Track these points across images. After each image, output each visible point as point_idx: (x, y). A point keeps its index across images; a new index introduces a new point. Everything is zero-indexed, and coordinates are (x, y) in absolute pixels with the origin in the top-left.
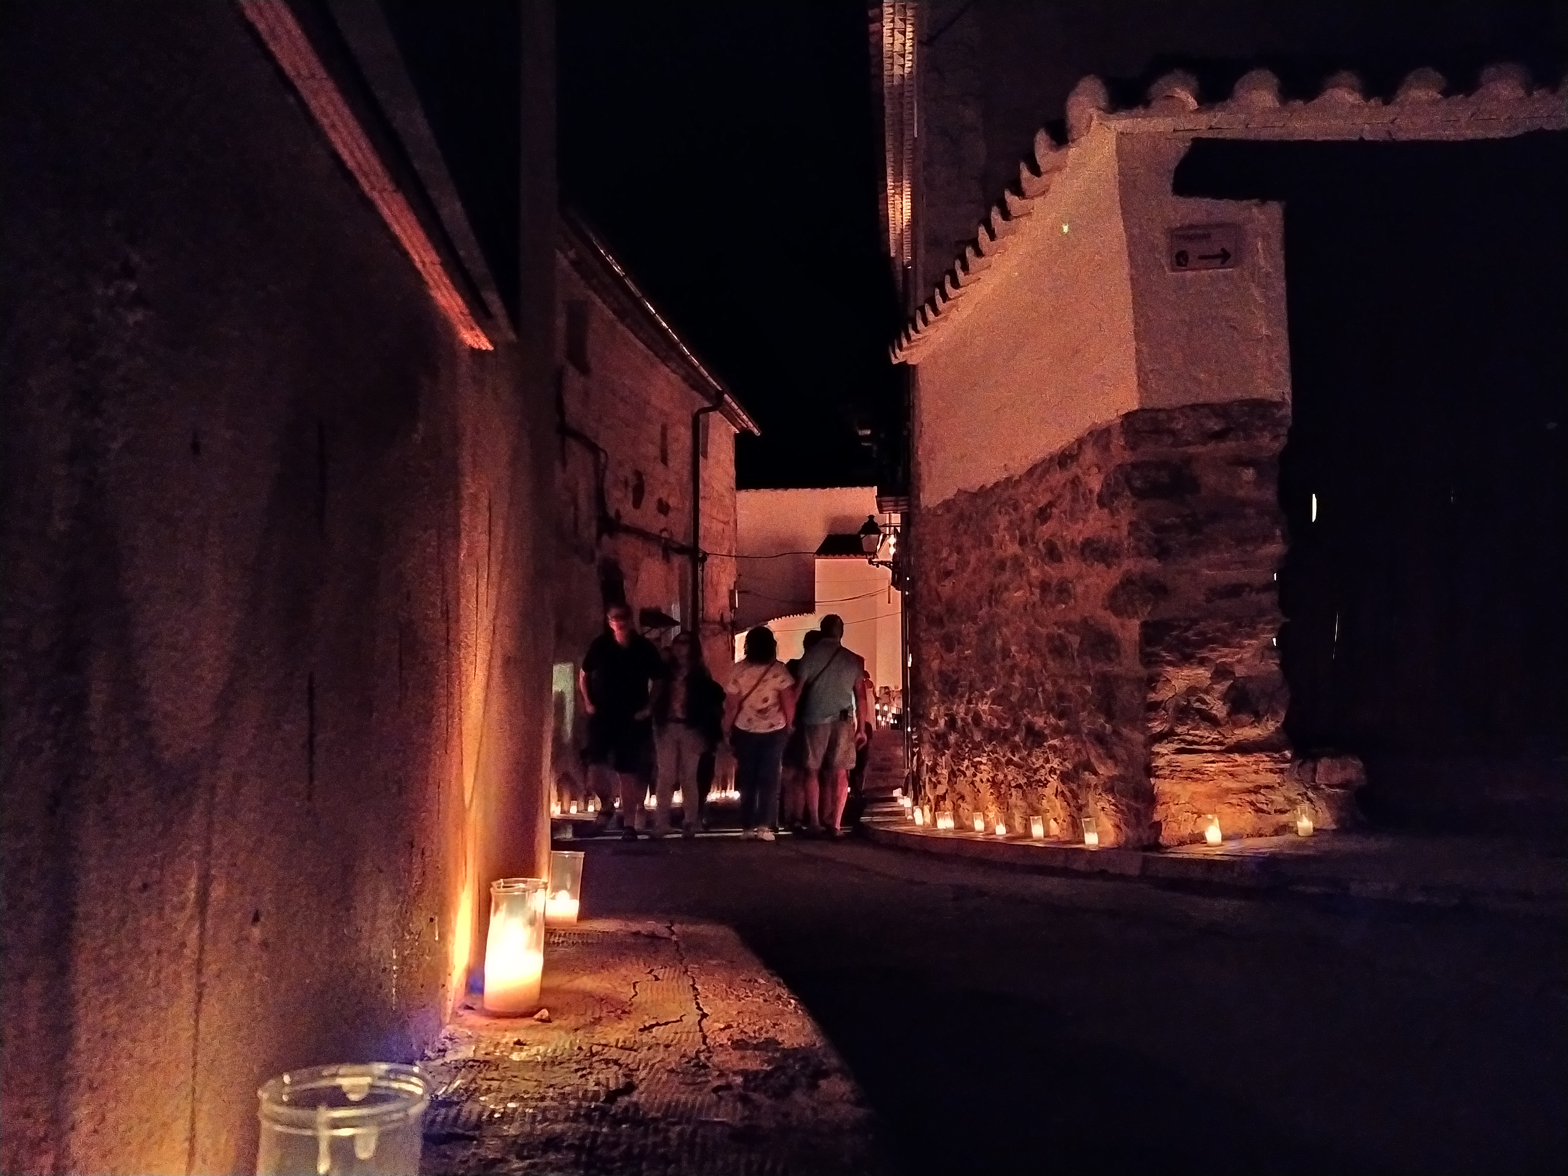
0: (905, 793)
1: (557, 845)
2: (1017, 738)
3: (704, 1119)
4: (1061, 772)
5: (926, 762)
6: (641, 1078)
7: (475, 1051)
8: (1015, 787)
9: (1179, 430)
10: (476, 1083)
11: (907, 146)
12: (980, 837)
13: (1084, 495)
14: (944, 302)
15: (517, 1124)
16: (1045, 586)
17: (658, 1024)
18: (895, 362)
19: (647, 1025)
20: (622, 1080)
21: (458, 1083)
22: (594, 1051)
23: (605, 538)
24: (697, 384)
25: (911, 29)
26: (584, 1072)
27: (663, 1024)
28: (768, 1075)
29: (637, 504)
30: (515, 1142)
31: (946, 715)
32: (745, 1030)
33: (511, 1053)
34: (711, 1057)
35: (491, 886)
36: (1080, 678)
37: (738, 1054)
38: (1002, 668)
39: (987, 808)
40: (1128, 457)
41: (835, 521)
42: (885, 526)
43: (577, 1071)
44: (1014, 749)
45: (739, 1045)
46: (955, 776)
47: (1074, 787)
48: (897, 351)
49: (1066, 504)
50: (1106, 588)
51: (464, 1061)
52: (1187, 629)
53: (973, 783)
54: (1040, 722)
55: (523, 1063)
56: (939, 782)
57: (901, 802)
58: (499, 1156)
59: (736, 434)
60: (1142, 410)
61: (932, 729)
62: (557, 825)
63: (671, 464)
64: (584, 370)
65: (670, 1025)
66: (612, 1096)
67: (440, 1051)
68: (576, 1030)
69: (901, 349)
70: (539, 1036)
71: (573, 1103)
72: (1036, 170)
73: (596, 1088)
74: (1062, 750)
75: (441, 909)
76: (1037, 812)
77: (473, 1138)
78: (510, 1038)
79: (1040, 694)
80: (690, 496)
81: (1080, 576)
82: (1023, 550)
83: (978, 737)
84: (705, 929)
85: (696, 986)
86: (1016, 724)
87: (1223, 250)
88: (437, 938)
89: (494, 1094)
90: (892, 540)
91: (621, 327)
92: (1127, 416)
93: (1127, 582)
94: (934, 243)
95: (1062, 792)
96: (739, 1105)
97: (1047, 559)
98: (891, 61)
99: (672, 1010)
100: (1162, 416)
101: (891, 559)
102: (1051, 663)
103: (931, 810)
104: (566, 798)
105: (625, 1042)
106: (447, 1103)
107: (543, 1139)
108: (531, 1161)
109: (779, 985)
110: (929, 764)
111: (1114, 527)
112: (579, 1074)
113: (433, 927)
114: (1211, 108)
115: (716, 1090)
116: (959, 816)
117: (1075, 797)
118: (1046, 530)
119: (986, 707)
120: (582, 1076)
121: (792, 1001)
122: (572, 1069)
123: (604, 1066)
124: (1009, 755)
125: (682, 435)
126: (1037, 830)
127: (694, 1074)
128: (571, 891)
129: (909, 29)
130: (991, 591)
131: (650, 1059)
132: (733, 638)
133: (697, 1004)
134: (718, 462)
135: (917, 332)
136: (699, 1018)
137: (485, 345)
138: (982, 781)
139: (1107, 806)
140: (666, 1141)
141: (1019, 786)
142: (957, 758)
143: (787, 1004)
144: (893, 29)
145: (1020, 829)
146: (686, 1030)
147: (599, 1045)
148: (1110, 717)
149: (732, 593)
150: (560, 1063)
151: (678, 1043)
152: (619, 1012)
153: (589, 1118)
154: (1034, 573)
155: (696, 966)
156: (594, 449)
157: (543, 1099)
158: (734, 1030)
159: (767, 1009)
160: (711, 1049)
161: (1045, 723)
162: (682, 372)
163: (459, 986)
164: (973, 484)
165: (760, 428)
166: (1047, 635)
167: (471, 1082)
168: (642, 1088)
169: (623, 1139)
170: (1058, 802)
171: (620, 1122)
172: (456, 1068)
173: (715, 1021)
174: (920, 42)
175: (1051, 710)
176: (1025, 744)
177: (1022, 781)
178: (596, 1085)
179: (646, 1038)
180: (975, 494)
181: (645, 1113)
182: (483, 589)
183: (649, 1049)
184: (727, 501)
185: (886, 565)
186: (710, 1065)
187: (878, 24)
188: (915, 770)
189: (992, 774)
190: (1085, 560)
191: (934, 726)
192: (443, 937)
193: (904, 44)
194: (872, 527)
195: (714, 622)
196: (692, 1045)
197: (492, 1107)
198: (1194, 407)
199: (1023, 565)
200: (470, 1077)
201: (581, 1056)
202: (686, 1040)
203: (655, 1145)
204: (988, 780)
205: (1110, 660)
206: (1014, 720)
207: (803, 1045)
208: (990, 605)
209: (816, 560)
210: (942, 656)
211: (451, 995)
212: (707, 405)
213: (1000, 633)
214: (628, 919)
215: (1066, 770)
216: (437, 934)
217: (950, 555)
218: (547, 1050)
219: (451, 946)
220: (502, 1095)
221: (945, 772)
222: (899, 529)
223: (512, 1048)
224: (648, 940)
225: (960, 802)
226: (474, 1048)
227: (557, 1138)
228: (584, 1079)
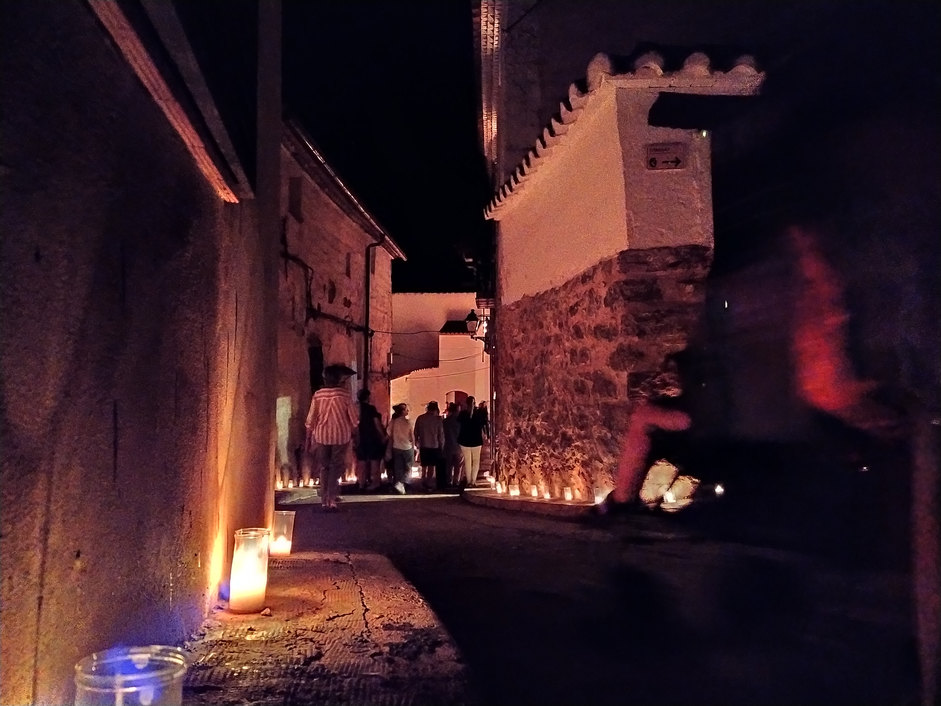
0: (491, 474)
1: (278, 507)
2: (556, 441)
3: (364, 673)
4: (582, 461)
5: (503, 456)
6: (327, 649)
7: (223, 635)
8: (555, 470)
9: (650, 262)
10: (223, 655)
11: (495, 91)
12: (535, 500)
13: (596, 299)
14: (516, 184)
15: (248, 679)
16: (573, 352)
17: (338, 616)
18: (487, 218)
19: (331, 616)
20: (315, 651)
21: (212, 654)
22: (298, 634)
23: (311, 321)
24: (369, 230)
25: (497, 22)
26: (291, 646)
27: (341, 616)
28: (404, 645)
29: (331, 301)
30: (247, 691)
31: (515, 428)
32: (392, 618)
33: (246, 636)
34: (370, 635)
35: (235, 533)
36: (593, 407)
37: (385, 633)
38: (548, 400)
39: (539, 482)
40: (623, 277)
41: (450, 313)
42: (481, 316)
43: (287, 646)
44: (555, 448)
45: (387, 627)
46: (520, 464)
47: (589, 469)
48: (488, 212)
49: (586, 304)
50: (608, 353)
51: (216, 641)
52: (654, 378)
53: (530, 468)
54: (570, 432)
55: (254, 641)
56: (511, 468)
57: (489, 480)
58: (236, 699)
59: (392, 260)
60: (630, 250)
61: (507, 436)
62: (280, 495)
63: (352, 276)
64: (300, 219)
65: (345, 616)
66: (308, 661)
67: (201, 635)
68: (287, 621)
69: (490, 211)
70: (263, 625)
71: (283, 666)
72: (569, 108)
73: (299, 656)
74: (582, 448)
75: (202, 548)
76: (568, 485)
77: (220, 689)
78: (245, 627)
79: (570, 416)
80: (363, 295)
81: (593, 347)
82: (561, 331)
83: (534, 440)
84: (369, 557)
85: (362, 592)
86: (556, 432)
87: (676, 158)
88: (199, 566)
89: (234, 661)
90: (485, 324)
91: (321, 193)
92: (622, 253)
93: (620, 350)
94: (510, 148)
95: (582, 473)
96: (387, 665)
97: (575, 336)
98: (485, 40)
99: (348, 607)
100: (641, 254)
101: (484, 336)
102: (576, 398)
103: (506, 484)
104: (286, 478)
105: (317, 627)
106: (204, 667)
107: (264, 688)
108: (256, 702)
109: (413, 590)
110: (505, 457)
111: (613, 318)
112: (288, 648)
113: (197, 559)
114: (670, 75)
115: (372, 656)
116: (523, 488)
117: (590, 476)
118: (575, 319)
119: (539, 423)
120: (291, 649)
121: (421, 600)
122: (284, 645)
123: (304, 642)
124: (552, 451)
125: (359, 259)
126: (568, 496)
127: (359, 646)
128: (286, 536)
129: (497, 21)
130: (542, 355)
131: (333, 638)
132: (389, 382)
133: (363, 603)
134: (381, 276)
135: (500, 201)
136: (364, 611)
137: (233, 199)
138: (536, 466)
139: (608, 481)
140: (341, 689)
141: (557, 470)
142: (522, 453)
143: (417, 601)
144: (487, 21)
145: (557, 494)
146: (355, 619)
147: (301, 629)
148: (610, 428)
149: (389, 355)
150: (277, 641)
151: (350, 627)
152: (314, 609)
153: (293, 674)
154: (567, 344)
155: (363, 580)
156: (305, 267)
157: (264, 664)
158: (385, 619)
159: (406, 605)
160: (371, 630)
161: (573, 432)
162: (360, 222)
163: (213, 595)
164: (532, 292)
165: (407, 256)
166: (575, 381)
167: (220, 654)
168: (327, 655)
169: (314, 687)
170: (580, 479)
171: (313, 677)
172: (210, 645)
173: (373, 613)
174: (502, 30)
175: (576, 425)
176: (561, 444)
177: (560, 467)
178: (299, 654)
179: (331, 624)
180: (533, 298)
181: (329, 671)
182: (232, 351)
183: (332, 631)
184: (386, 300)
185: (481, 339)
186: (370, 640)
187: (478, 18)
188: (497, 460)
189: (542, 463)
190: (596, 337)
191: (508, 435)
192: (203, 565)
193: (493, 31)
194: (473, 316)
195: (377, 372)
196: (359, 628)
197: (233, 669)
198: (659, 249)
199: (561, 340)
200: (220, 651)
201: (289, 637)
202: (355, 626)
203: (334, 690)
204: (539, 466)
205: (611, 396)
206: (555, 431)
207: (426, 626)
208: (542, 363)
209: (440, 336)
210: (513, 393)
211: (208, 601)
212: (374, 242)
213: (547, 380)
214: (321, 552)
215: (584, 460)
216: (199, 563)
217: (519, 333)
218: (269, 633)
219: (208, 571)
220: (239, 662)
221: (515, 461)
222: (489, 318)
223: (247, 633)
224: (334, 564)
225: (523, 479)
226: (222, 632)
227: (273, 687)
228: (291, 651)
